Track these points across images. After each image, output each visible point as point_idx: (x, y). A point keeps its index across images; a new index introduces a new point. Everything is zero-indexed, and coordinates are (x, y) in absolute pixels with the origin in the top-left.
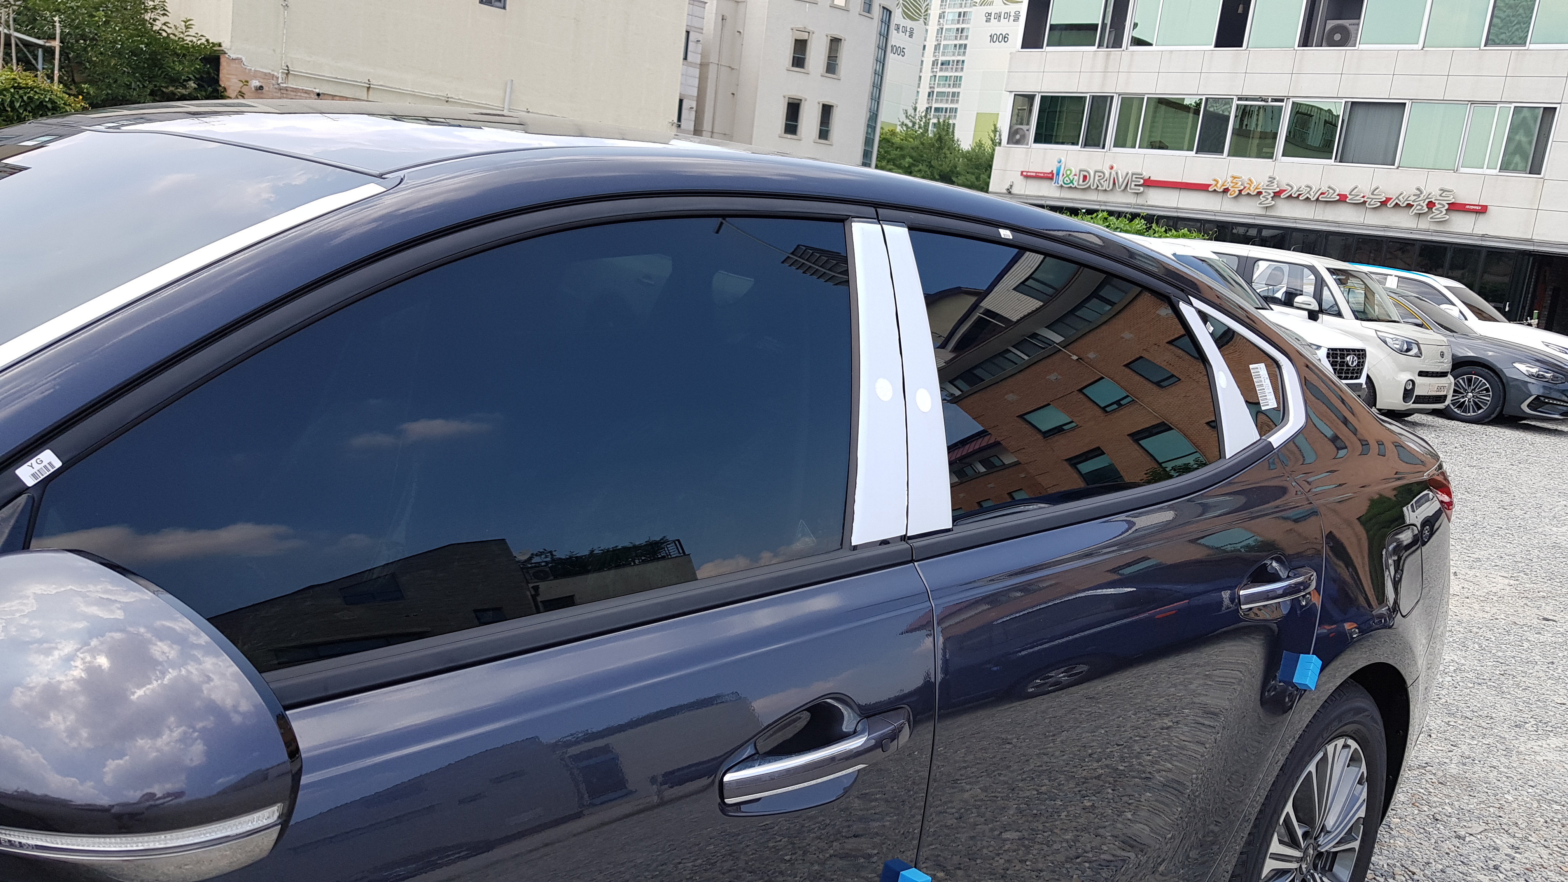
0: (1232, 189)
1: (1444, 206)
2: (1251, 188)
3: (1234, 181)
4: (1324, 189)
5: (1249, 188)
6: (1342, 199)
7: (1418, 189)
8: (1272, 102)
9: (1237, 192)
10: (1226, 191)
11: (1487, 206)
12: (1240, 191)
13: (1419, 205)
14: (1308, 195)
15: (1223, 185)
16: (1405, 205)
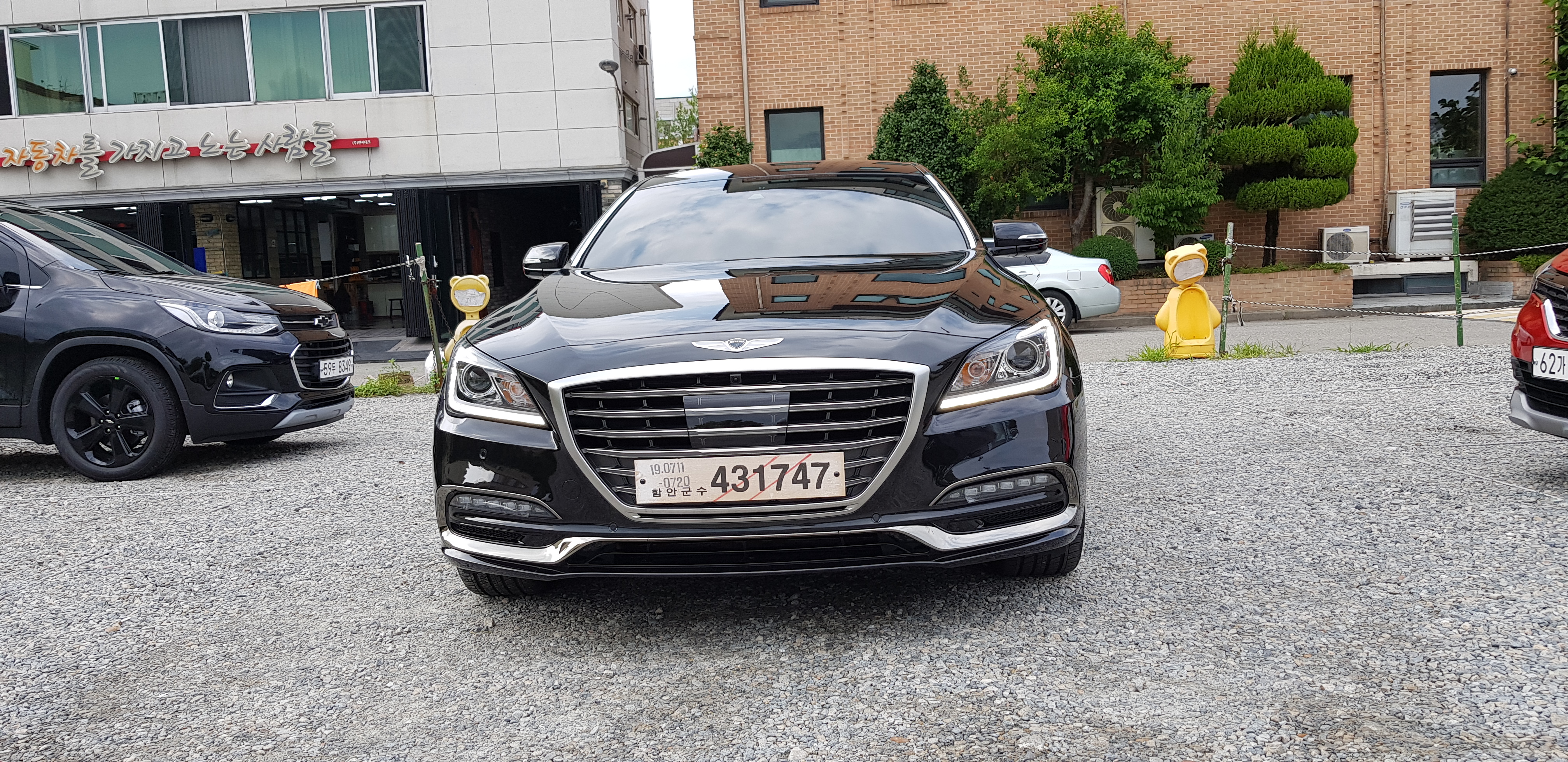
0: (37, 161)
1: (325, 146)
2: (64, 156)
3: (37, 148)
4: (166, 143)
5: (61, 157)
6: (194, 154)
7: (287, 127)
8: (61, 30)
9: (46, 164)
10: (29, 164)
11: (377, 139)
12: (49, 161)
13: (293, 148)
14: (146, 154)
15: (22, 157)
16: (276, 150)
